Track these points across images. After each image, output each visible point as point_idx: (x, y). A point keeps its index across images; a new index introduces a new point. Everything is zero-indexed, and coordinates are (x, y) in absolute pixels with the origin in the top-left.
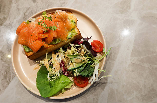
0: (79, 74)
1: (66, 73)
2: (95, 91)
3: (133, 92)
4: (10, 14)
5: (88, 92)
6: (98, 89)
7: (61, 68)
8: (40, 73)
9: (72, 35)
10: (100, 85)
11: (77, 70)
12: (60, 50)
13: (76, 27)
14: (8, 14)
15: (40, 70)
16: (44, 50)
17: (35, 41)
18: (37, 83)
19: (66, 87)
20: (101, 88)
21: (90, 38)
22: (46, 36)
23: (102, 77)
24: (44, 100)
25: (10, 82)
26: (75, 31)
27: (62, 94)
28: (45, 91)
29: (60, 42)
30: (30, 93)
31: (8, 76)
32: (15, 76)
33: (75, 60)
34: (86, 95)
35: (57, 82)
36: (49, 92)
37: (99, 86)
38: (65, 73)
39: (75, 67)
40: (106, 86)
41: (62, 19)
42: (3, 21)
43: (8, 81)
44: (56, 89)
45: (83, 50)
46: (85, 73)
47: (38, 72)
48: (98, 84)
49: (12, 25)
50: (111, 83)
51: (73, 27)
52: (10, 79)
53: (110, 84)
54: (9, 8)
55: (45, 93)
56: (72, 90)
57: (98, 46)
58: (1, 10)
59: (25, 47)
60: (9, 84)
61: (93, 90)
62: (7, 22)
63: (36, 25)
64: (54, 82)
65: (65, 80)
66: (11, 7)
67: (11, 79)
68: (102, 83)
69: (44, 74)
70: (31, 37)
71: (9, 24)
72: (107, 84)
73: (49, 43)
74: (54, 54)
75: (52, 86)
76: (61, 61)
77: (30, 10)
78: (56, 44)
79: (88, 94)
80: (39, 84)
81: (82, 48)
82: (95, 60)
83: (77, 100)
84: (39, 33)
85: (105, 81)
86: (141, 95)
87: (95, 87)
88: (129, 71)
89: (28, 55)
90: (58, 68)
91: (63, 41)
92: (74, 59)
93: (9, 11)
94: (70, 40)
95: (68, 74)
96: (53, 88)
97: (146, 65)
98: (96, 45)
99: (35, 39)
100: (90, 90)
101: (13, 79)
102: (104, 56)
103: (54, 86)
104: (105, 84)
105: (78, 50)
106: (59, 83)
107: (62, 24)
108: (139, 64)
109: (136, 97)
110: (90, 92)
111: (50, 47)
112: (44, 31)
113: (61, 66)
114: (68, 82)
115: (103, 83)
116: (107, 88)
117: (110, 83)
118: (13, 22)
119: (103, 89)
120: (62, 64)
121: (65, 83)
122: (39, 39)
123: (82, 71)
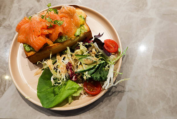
0: (90, 77)
1: (74, 77)
2: (110, 101)
3: (159, 103)
4: (10, 14)
5: (101, 103)
6: (114, 99)
7: (68, 71)
8: (42, 79)
9: (81, 32)
10: (116, 94)
11: (87, 73)
12: (66, 51)
13: (85, 23)
14: (9, 14)
15: (42, 76)
16: (48, 49)
17: (37, 37)
18: (38, 90)
19: (73, 95)
20: (118, 98)
21: (102, 34)
22: (51, 31)
23: (119, 82)
24: (46, 115)
25: (5, 91)
26: (84, 27)
27: (69, 104)
28: (48, 101)
29: (67, 40)
30: (28, 105)
31: (3, 84)
32: (11, 84)
33: (85, 61)
34: (99, 107)
35: (63, 89)
36: (52, 102)
37: (114, 96)
38: (72, 78)
39: (85, 69)
40: (124, 95)
41: (70, 14)
42: (2, 22)
43: (3, 90)
44: (61, 97)
45: (94, 50)
46: (97, 76)
47: (39, 79)
48: (114, 92)
49: (12, 26)
50: (131, 92)
51: (82, 23)
52: (5, 87)
53: (129, 93)
54: (10, 8)
55: (47, 103)
56: (82, 99)
57: (112, 45)
58: (1, 10)
59: (25, 46)
60: (3, 94)
61: (108, 100)
62: (7, 23)
63: (39, 19)
64: (59, 89)
65: (72, 85)
66: (12, 7)
67: (7, 88)
68: (118, 91)
69: (47, 80)
70: (33, 33)
71: (9, 25)
72: (125, 93)
73: (54, 41)
74: (59, 56)
75: (56, 94)
76: (68, 63)
77: (33, 10)
78: (61, 42)
79: (102, 106)
80: (40, 92)
81: (93, 48)
82: (109, 61)
83: (88, 113)
84: (43, 28)
85: (123, 90)
86: (170, 107)
87: (111, 97)
88: (151, 77)
89: (29, 55)
90: (64, 71)
91: (71, 39)
92: (84, 59)
93: (10, 11)
94: (78, 38)
95: (76, 79)
96: (57, 96)
97: (172, 69)
98: (109, 44)
99: (37, 35)
100: (104, 100)
101: (8, 87)
102: (120, 56)
103: (59, 94)
104: (122, 93)
105: (88, 49)
106: (65, 90)
107: (69, 20)
108: (162, 67)
109: (164, 109)
110: (104, 103)
111: (54, 45)
112: (48, 25)
113: (67, 68)
114: (76, 88)
115: (120, 92)
116: (125, 97)
117: (128, 91)
118: (13, 23)
119: (120, 99)
120: (69, 66)
121: (72, 89)
122: (42, 35)
123: (93, 73)
